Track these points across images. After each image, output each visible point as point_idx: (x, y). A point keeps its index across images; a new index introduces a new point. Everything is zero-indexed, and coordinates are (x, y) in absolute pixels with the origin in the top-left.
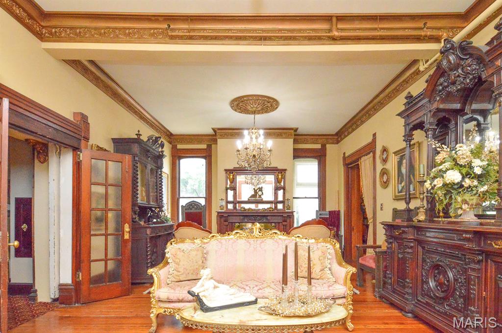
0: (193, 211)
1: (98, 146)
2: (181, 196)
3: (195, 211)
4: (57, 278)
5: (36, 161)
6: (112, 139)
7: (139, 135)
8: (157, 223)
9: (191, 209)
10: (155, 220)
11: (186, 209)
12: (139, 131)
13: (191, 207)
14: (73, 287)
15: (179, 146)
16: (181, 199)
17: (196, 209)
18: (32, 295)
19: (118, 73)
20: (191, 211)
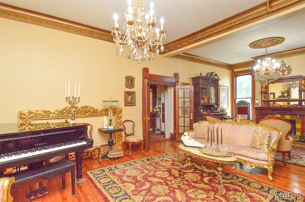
0: (242, 106)
1: (183, 83)
2: (237, 98)
3: (243, 106)
4: (170, 131)
5: (165, 92)
6: (192, 78)
7: (201, 74)
8: (216, 112)
9: (241, 105)
10: (215, 111)
11: (237, 105)
12: (201, 73)
13: (241, 104)
14: (173, 135)
15: (236, 70)
16: (237, 99)
17: (244, 105)
18: (164, 135)
19: (197, 53)
20: (241, 106)
